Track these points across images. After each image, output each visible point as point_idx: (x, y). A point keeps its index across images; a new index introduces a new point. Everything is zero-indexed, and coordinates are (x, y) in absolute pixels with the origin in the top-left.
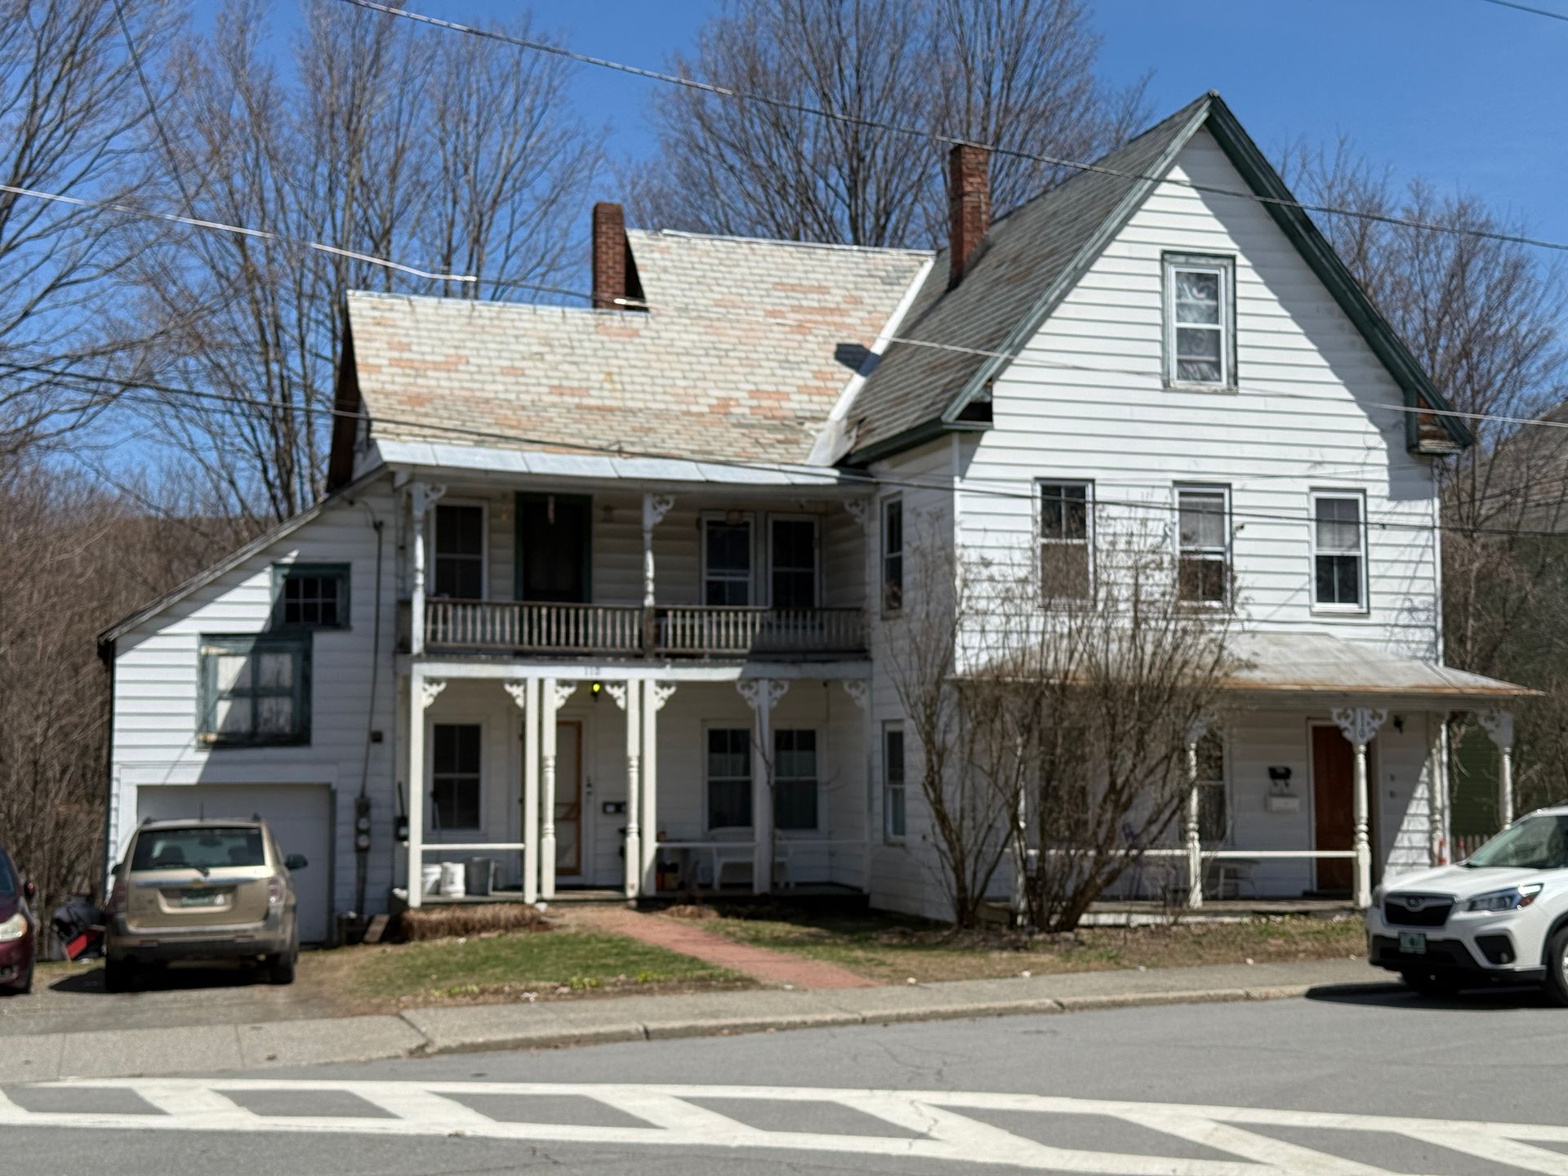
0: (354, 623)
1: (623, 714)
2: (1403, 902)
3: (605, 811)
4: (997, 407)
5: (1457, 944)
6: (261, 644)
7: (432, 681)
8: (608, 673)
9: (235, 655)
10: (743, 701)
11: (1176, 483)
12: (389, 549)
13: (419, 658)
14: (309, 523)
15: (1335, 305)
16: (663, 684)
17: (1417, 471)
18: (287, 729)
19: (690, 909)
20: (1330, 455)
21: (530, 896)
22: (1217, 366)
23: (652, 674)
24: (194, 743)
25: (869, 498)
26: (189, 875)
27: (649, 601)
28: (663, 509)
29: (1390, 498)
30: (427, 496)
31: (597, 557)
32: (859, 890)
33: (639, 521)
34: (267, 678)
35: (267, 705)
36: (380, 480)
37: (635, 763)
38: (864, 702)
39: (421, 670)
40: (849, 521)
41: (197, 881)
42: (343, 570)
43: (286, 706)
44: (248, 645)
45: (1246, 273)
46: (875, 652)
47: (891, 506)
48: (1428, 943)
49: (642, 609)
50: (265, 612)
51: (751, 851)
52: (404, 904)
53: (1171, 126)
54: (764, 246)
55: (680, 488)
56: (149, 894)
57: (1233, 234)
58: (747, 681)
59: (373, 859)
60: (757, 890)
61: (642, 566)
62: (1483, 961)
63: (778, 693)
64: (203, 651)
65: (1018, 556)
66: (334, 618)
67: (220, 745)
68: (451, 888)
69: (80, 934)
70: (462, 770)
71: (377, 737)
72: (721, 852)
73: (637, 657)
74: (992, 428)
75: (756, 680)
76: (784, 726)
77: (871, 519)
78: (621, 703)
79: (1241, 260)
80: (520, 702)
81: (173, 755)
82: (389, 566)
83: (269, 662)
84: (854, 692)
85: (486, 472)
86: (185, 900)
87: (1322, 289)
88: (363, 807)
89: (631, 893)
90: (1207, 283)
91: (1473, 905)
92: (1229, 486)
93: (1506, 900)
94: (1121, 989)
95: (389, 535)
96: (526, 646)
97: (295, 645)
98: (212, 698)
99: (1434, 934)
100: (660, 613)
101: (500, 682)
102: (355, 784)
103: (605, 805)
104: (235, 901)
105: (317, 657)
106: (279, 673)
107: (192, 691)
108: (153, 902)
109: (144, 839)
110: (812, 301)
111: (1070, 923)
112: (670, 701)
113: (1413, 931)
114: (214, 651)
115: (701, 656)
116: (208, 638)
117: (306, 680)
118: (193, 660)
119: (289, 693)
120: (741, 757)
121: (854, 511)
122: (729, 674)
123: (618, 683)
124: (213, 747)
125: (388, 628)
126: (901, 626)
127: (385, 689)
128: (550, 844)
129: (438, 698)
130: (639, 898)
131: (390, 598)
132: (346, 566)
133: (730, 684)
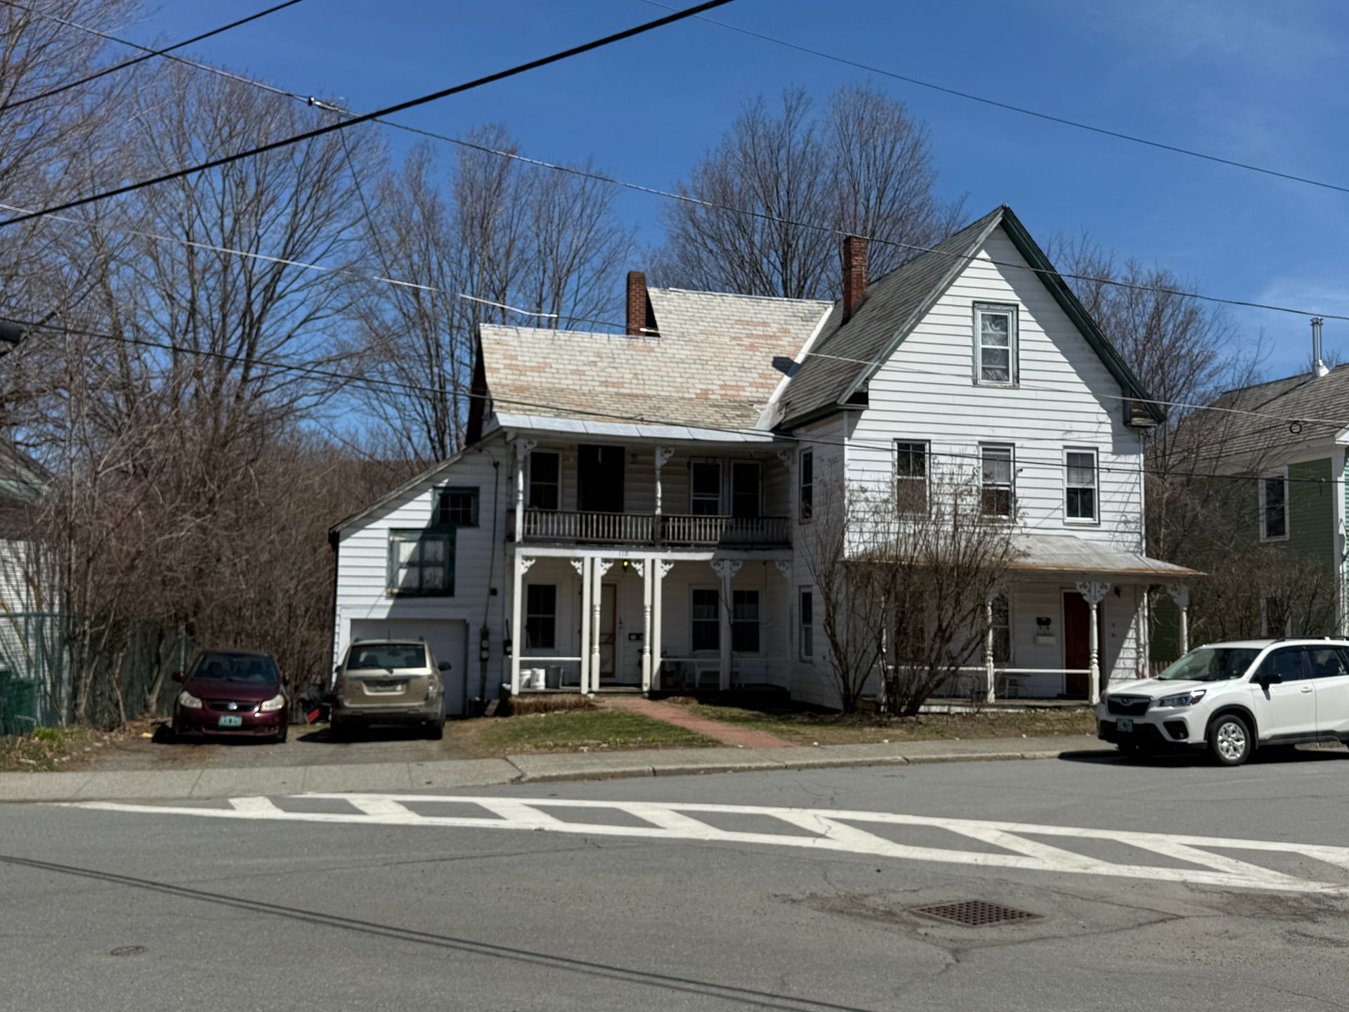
0: (481, 523)
1: (642, 580)
2: (1119, 700)
3: (630, 639)
4: (871, 395)
5: (1152, 727)
6: (425, 535)
7: (527, 558)
8: (633, 555)
9: (410, 541)
10: (714, 572)
11: (981, 443)
12: (502, 479)
13: (520, 545)
14: (456, 463)
15: (1080, 335)
16: (666, 562)
17: (1130, 436)
18: (440, 586)
19: (680, 699)
20: (1076, 426)
21: (584, 689)
22: (1006, 371)
23: (659, 556)
24: (385, 594)
25: (793, 450)
26: (381, 672)
27: (658, 511)
28: (668, 456)
29: (1113, 453)
30: (525, 447)
31: (627, 485)
32: (784, 689)
33: (653, 463)
34: (429, 555)
35: (428, 572)
36: (497, 437)
37: (648, 609)
38: (788, 574)
39: (521, 552)
40: (781, 464)
41: (386, 676)
42: (475, 491)
43: (440, 572)
44: (418, 536)
45: (1025, 315)
46: (795, 544)
47: (806, 456)
48: (1135, 726)
49: (654, 516)
50: (428, 516)
51: (718, 664)
52: (509, 693)
53: (980, 225)
54: (730, 298)
55: (678, 443)
56: (357, 683)
57: (1016, 291)
58: (717, 561)
59: (490, 665)
60: (721, 688)
61: (654, 490)
62: (1168, 737)
63: (736, 568)
64: (391, 538)
65: (882, 486)
66: (470, 520)
67: (398, 596)
68: (537, 684)
69: (315, 708)
70: (544, 613)
71: (493, 592)
72: (700, 665)
73: (650, 546)
74: (868, 408)
75: (723, 560)
76: (739, 588)
77: (794, 462)
78: (641, 573)
79: (1022, 307)
80: (580, 571)
81: (371, 601)
82: (502, 489)
83: (430, 546)
84: (782, 569)
85: (562, 432)
86: (379, 688)
87: (1071, 325)
88: (485, 634)
89: (645, 689)
90: (1000, 321)
91: (1162, 702)
92: (1013, 445)
93: (1183, 700)
94: (945, 751)
95: (503, 470)
96: (584, 538)
97: (446, 536)
98: (396, 567)
99: (1138, 720)
100: (665, 519)
101: (568, 559)
102: (480, 620)
103: (630, 635)
104: (408, 689)
105: (459, 544)
106: (436, 553)
107: (384, 563)
108: (360, 689)
109: (354, 650)
110: (759, 331)
111: (913, 711)
112: (670, 572)
113: (1125, 718)
114: (397, 539)
115: (689, 545)
116: (394, 531)
117: (451, 556)
118: (385, 544)
119: (442, 565)
120: (713, 607)
121: (783, 458)
122: (706, 556)
123: (639, 561)
124: (396, 596)
125: (501, 526)
126: (811, 528)
127: (499, 563)
128: (596, 658)
129: (531, 569)
130: (651, 692)
131: (502, 508)
132: (477, 489)
133: (706, 562)
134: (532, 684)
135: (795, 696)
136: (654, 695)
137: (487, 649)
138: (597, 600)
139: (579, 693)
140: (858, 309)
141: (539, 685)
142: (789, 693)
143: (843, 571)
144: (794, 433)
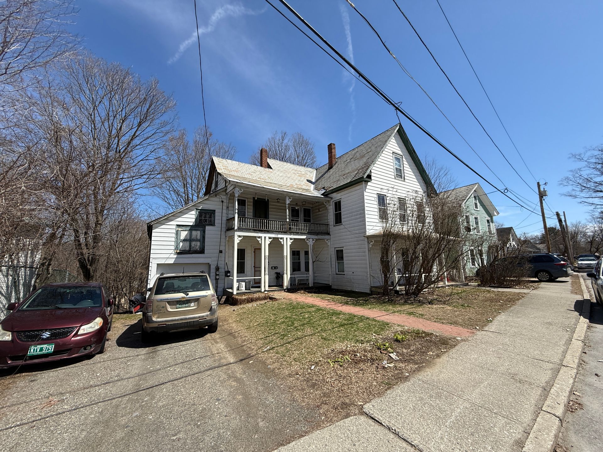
0: (216, 224)
1: (283, 245)
3: (272, 269)
4: (372, 176)
6: (192, 228)
7: (239, 236)
8: (280, 236)
9: (185, 231)
10: (307, 243)
11: (399, 198)
12: (225, 208)
13: (237, 231)
14: (205, 200)
16: (291, 239)
17: (430, 200)
18: (198, 250)
19: (302, 292)
21: (263, 289)
22: (402, 176)
23: (289, 237)
24: (173, 253)
25: (329, 201)
26: (180, 295)
27: (288, 220)
28: (290, 200)
30: (239, 191)
32: (329, 284)
34: (193, 237)
35: (193, 244)
36: (222, 191)
37: (285, 257)
38: (329, 244)
39: (237, 234)
40: (325, 206)
41: (183, 298)
42: (213, 212)
43: (198, 244)
44: (188, 228)
45: (404, 159)
46: (331, 234)
49: (286, 222)
50: (194, 220)
51: (308, 277)
52: (232, 293)
53: (392, 129)
55: (294, 194)
57: (402, 151)
58: (308, 239)
59: (219, 281)
60: (310, 286)
61: (286, 213)
63: (313, 242)
64: (177, 229)
66: (211, 223)
67: (180, 253)
69: (138, 305)
71: (221, 252)
72: (297, 277)
73: (285, 233)
74: (370, 181)
75: (309, 239)
78: (282, 243)
79: (403, 157)
80: (260, 242)
81: (167, 256)
82: (224, 211)
83: (194, 233)
84: (327, 242)
86: (178, 306)
88: (217, 269)
89: (285, 288)
90: (399, 160)
92: (405, 199)
95: (225, 204)
96: (261, 229)
97: (201, 229)
98: (179, 241)
100: (290, 223)
101: (255, 237)
102: (215, 263)
103: (272, 267)
105: (206, 232)
106: (197, 236)
107: (173, 239)
109: (160, 281)
110: (300, 173)
114: (180, 229)
115: (299, 233)
116: (178, 226)
117: (204, 237)
118: (174, 231)
119: (199, 241)
120: (298, 256)
121: (326, 204)
122: (304, 237)
123: (281, 238)
124: (178, 254)
125: (224, 226)
126: (342, 227)
127: (223, 240)
128: (267, 277)
129: (241, 241)
130: (287, 289)
131: (224, 219)
132: (215, 211)
133: (304, 239)
134: (240, 289)
135: (333, 287)
136: (289, 290)
137: (218, 275)
138: (267, 254)
139: (260, 292)
140: (335, 164)
141: (243, 289)
142: (331, 286)
143: (366, 239)
144: (330, 196)
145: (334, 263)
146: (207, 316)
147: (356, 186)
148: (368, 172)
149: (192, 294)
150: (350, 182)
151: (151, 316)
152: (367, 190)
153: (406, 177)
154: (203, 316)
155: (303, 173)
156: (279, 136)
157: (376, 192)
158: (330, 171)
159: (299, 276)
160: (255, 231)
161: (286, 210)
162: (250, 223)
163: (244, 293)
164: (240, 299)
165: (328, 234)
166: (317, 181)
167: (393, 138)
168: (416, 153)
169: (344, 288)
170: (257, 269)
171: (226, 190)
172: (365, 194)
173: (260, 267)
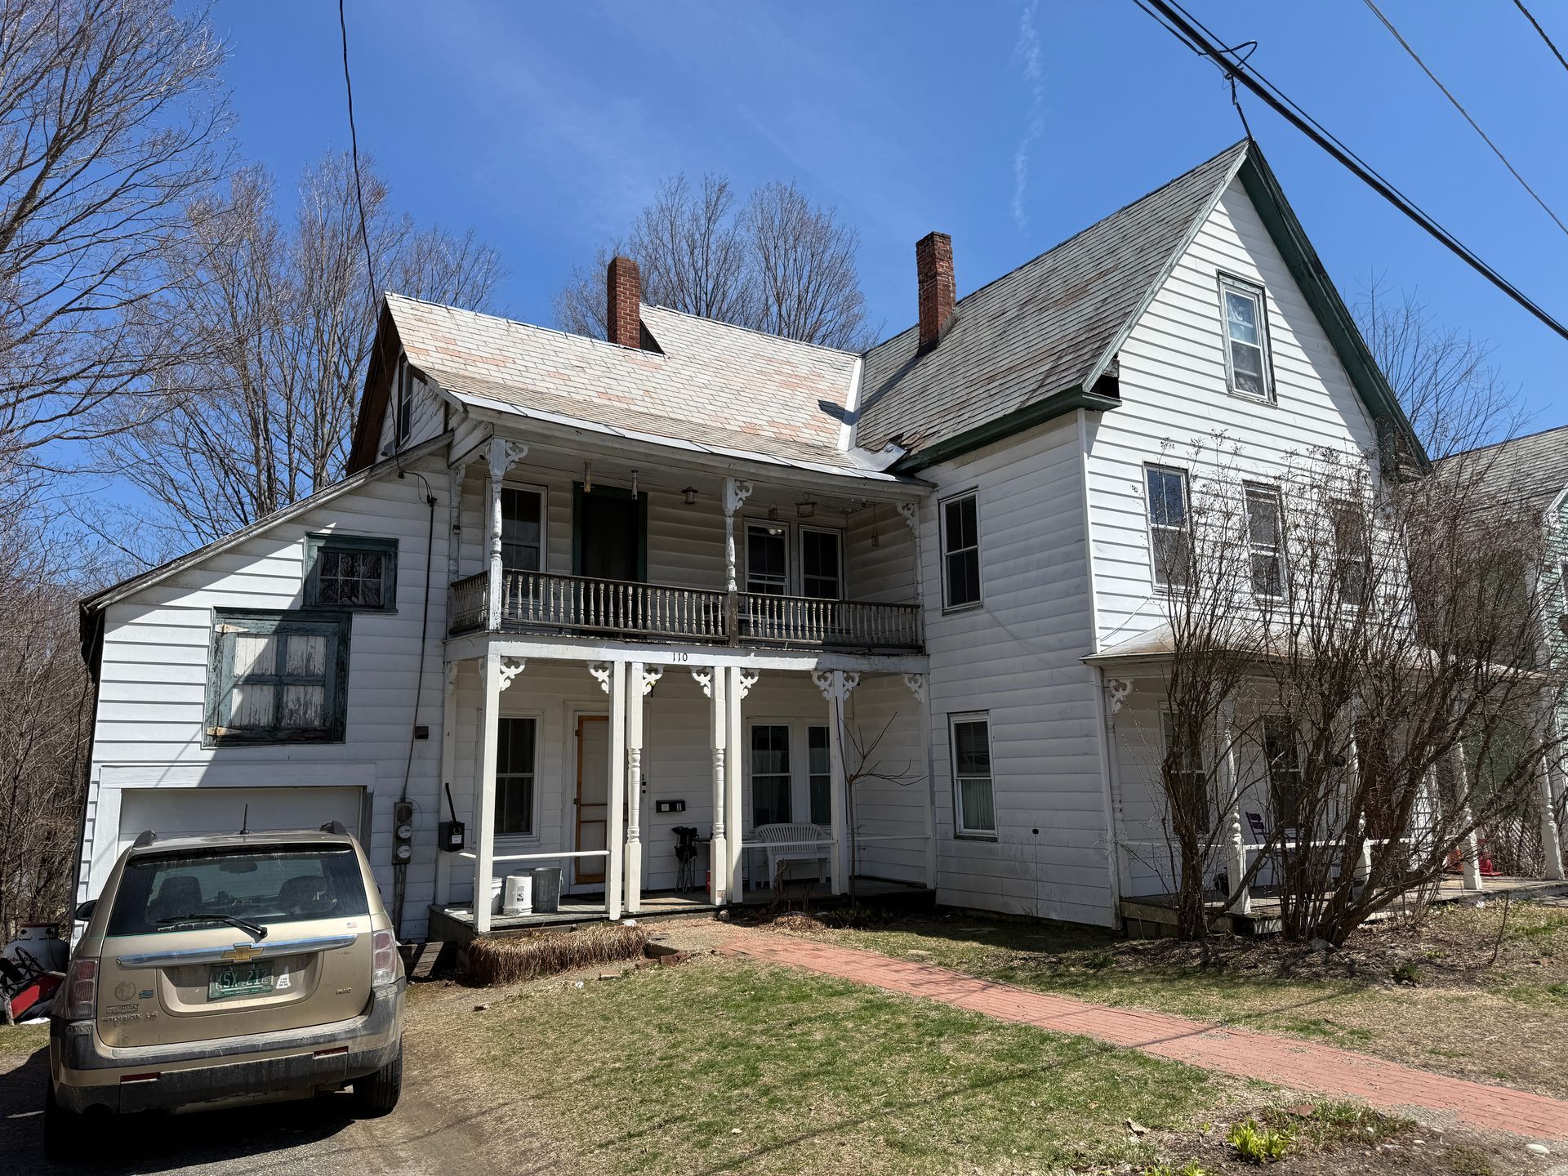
0: (400, 606)
1: (708, 704)
3: (659, 810)
6: (288, 623)
7: (510, 661)
8: (695, 659)
9: (257, 636)
10: (818, 690)
11: (1247, 483)
12: (442, 528)
13: (497, 634)
14: (351, 492)
16: (747, 673)
18: (317, 723)
19: (798, 919)
21: (614, 910)
22: (1260, 381)
23: (737, 662)
24: (199, 738)
25: (920, 501)
26: (227, 938)
27: (732, 586)
30: (508, 455)
31: (651, 553)
32: (920, 886)
33: (724, 507)
34: (294, 663)
35: (293, 695)
36: (432, 454)
37: (721, 757)
38: (922, 695)
39: (498, 649)
40: (903, 524)
42: (388, 548)
43: (317, 696)
44: (271, 625)
45: (1272, 304)
46: (930, 647)
49: (726, 594)
50: (296, 587)
51: (827, 848)
52: (470, 928)
56: (142, 979)
57: (1259, 267)
58: (824, 672)
59: (412, 871)
61: (724, 553)
63: (850, 685)
64: (218, 628)
66: (378, 601)
67: (230, 741)
68: (519, 906)
69: (33, 981)
70: (513, 771)
71: (421, 733)
73: (720, 644)
74: (1115, 406)
75: (832, 671)
77: (922, 521)
78: (707, 691)
79: (1268, 292)
80: (605, 688)
81: (171, 752)
82: (441, 546)
83: (298, 646)
84: (914, 686)
88: (404, 812)
89: (718, 901)
90: (1247, 308)
92: (1278, 488)
95: (442, 513)
96: (612, 627)
97: (330, 627)
98: (225, 685)
100: (743, 599)
101: (583, 664)
102: (395, 785)
103: (659, 804)
104: (311, 983)
105: (355, 642)
106: (309, 658)
107: (201, 676)
108: (154, 993)
110: (787, 370)
112: (752, 690)
114: (231, 629)
115: (780, 645)
116: (225, 613)
117: (341, 665)
118: (204, 638)
119: (321, 681)
120: (779, 753)
121: (906, 513)
122: (806, 664)
123: (704, 670)
124: (222, 742)
125: (438, 612)
126: (979, 617)
127: (432, 679)
128: (636, 848)
129: (516, 682)
130: (729, 905)
131: (440, 580)
132: (394, 543)
133: (804, 675)
134: (507, 907)
135: (942, 898)
136: (738, 913)
137: (407, 841)
138: (637, 742)
139: (604, 919)
140: (949, 330)
141: (523, 907)
142: (933, 893)
143: (1094, 676)
144: (925, 474)
145: (943, 783)
146: (352, 1034)
147: (1050, 430)
148: (1103, 365)
149: (282, 933)
150: (1019, 412)
151: (88, 1037)
152: (1097, 449)
153: (1279, 388)
154: (332, 1038)
155: (803, 371)
156: (693, 203)
157: (1139, 458)
158: (924, 360)
159: (781, 844)
160: (583, 635)
161: (724, 541)
162: (560, 599)
163: (526, 928)
164: (509, 957)
165: (918, 649)
166: (865, 406)
167: (1220, 207)
168: (1326, 277)
169: (996, 904)
170: (589, 813)
171: (449, 446)
172: (1089, 464)
173: (604, 804)
